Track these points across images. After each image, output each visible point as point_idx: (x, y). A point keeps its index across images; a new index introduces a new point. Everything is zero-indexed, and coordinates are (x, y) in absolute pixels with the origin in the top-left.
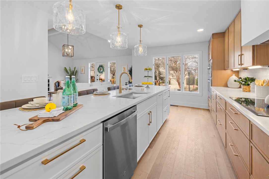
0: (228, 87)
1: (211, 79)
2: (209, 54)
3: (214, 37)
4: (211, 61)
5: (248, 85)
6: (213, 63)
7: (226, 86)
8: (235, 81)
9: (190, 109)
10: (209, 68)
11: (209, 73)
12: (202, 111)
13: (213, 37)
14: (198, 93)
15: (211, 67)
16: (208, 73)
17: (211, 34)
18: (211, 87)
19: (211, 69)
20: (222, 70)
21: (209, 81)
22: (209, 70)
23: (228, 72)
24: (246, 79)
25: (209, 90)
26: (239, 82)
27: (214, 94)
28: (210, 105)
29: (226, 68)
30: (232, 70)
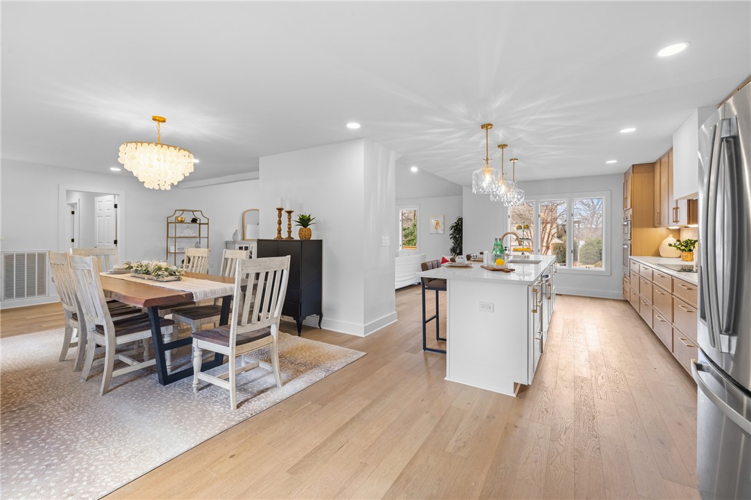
0: (660, 256)
1: (629, 242)
2: (625, 199)
3: (635, 171)
4: (630, 212)
5: (690, 250)
6: (632, 216)
7: (658, 254)
8: (670, 245)
9: (588, 300)
10: (626, 223)
11: (626, 231)
12: (612, 303)
13: (633, 171)
14: (603, 269)
15: (629, 222)
16: (624, 233)
17: (631, 165)
18: (630, 257)
19: (629, 226)
20: (650, 227)
21: (626, 246)
22: (626, 228)
23: (661, 231)
24: (686, 242)
25: (625, 263)
26: (676, 247)
27: (635, 267)
28: (628, 290)
29: (656, 225)
30: (668, 228)
